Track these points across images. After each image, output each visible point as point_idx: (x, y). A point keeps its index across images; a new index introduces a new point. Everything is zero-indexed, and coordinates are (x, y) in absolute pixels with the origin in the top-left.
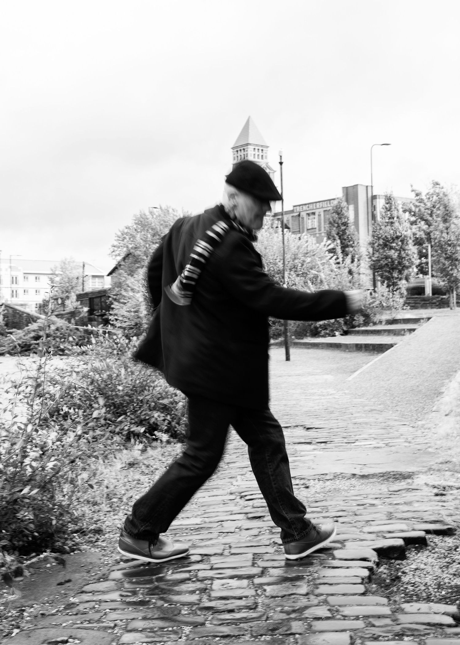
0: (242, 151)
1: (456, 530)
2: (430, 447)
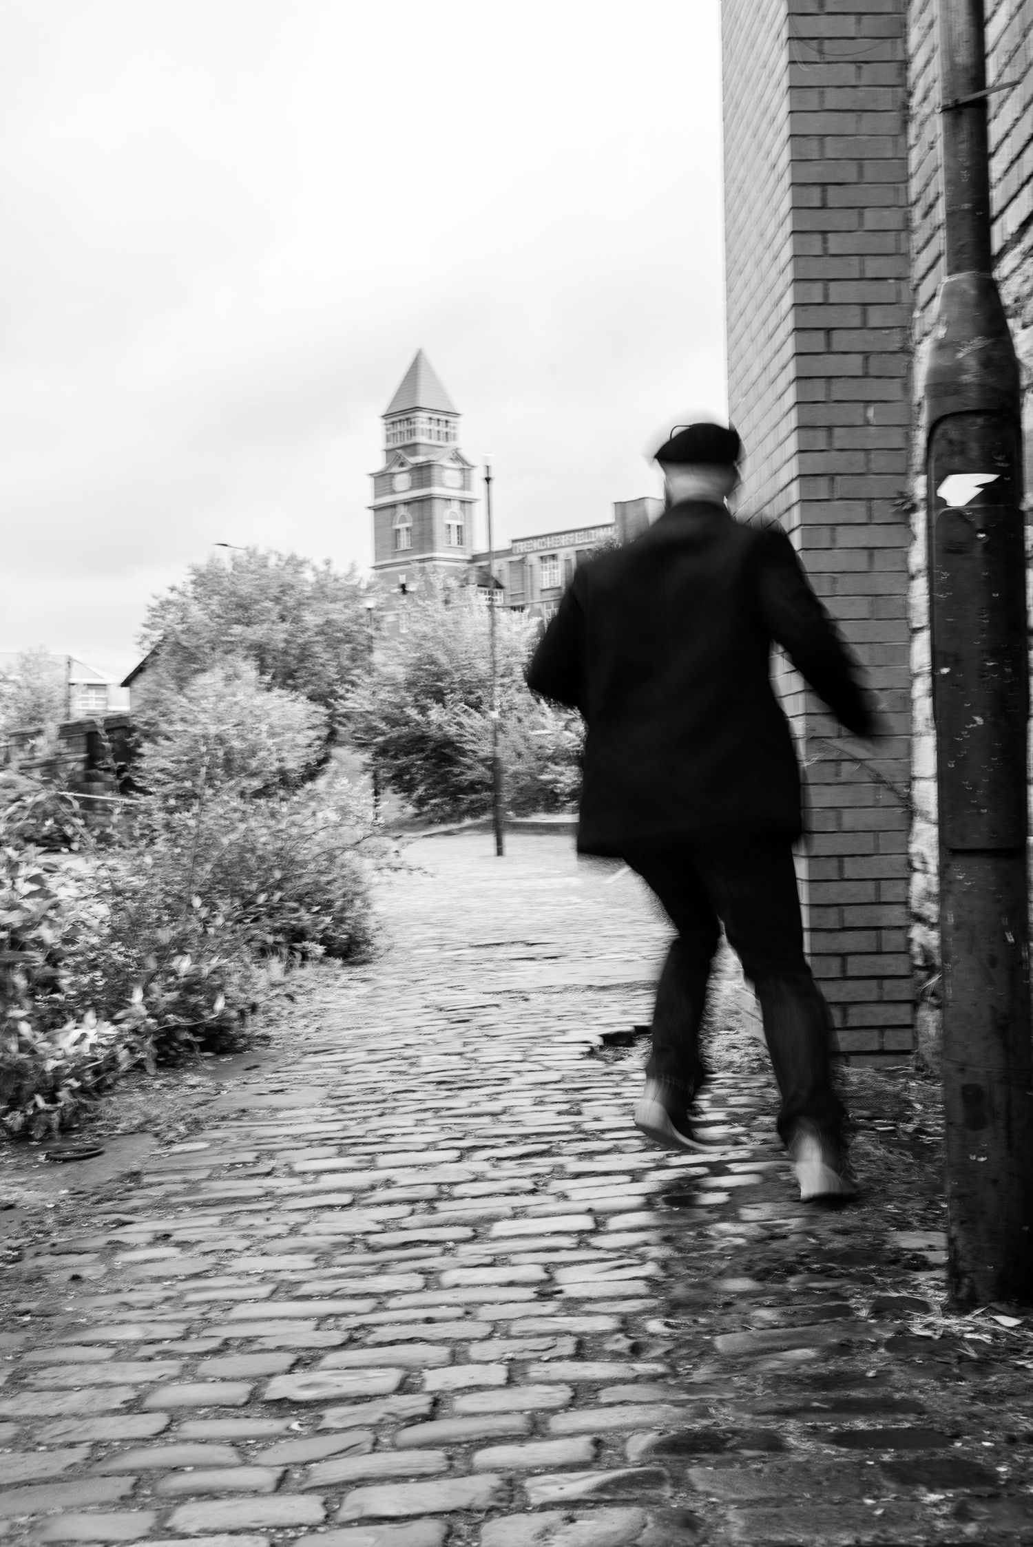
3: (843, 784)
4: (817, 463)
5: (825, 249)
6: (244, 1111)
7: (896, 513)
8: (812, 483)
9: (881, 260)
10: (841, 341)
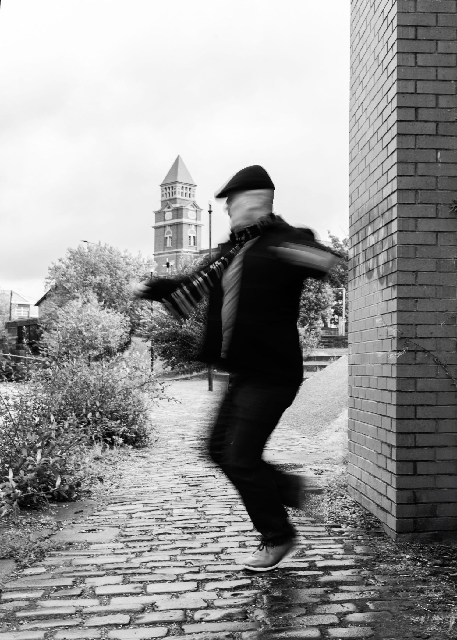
0: (171, 189)
1: (324, 491)
2: (319, 451)
3: (418, 364)
4: (408, 183)
5: (416, 63)
6: (70, 544)
7: (451, 212)
8: (405, 194)
9: (447, 70)
10: (423, 114)
